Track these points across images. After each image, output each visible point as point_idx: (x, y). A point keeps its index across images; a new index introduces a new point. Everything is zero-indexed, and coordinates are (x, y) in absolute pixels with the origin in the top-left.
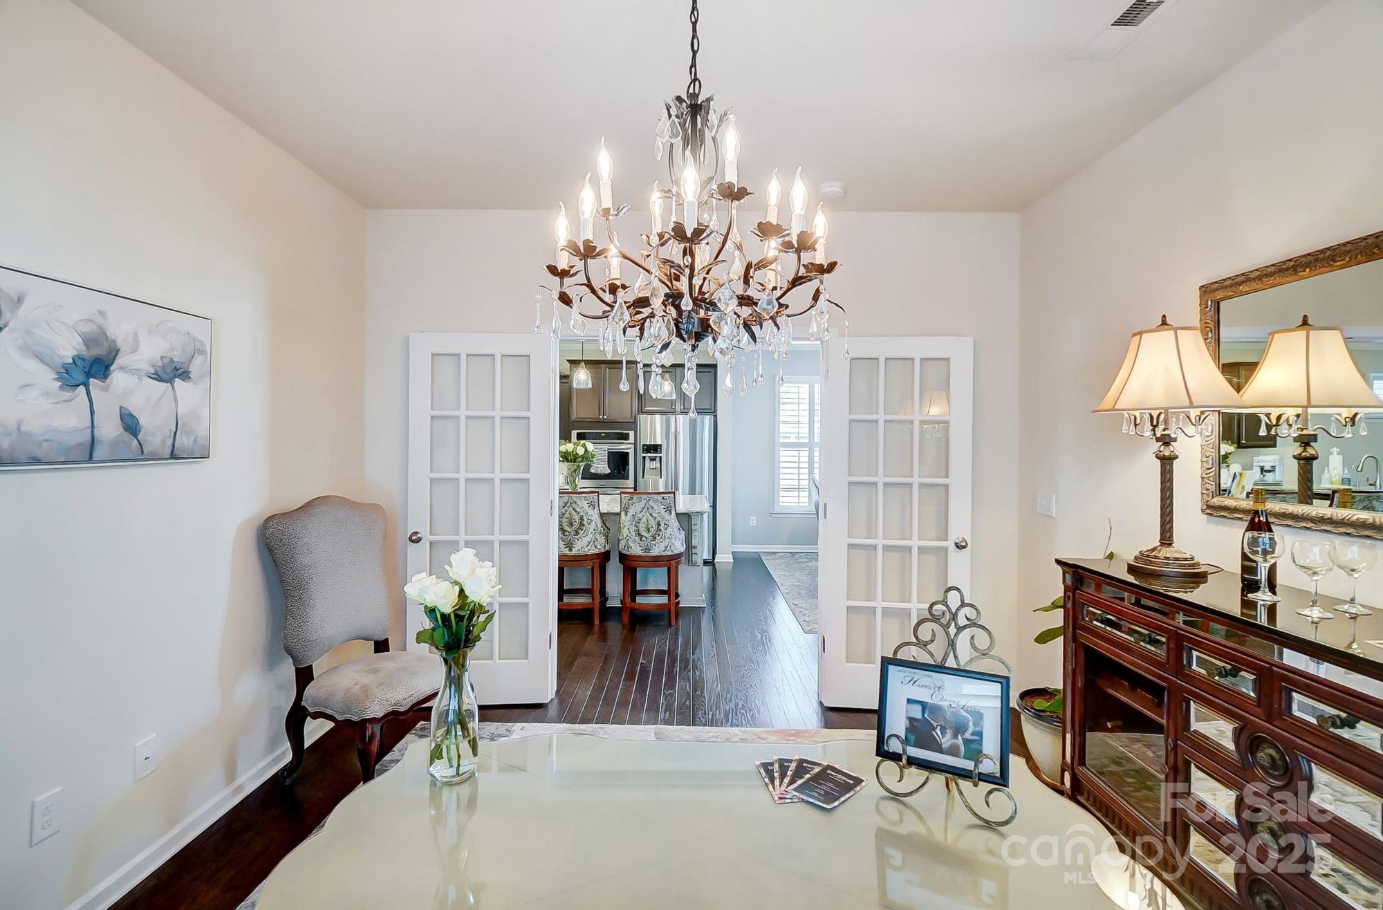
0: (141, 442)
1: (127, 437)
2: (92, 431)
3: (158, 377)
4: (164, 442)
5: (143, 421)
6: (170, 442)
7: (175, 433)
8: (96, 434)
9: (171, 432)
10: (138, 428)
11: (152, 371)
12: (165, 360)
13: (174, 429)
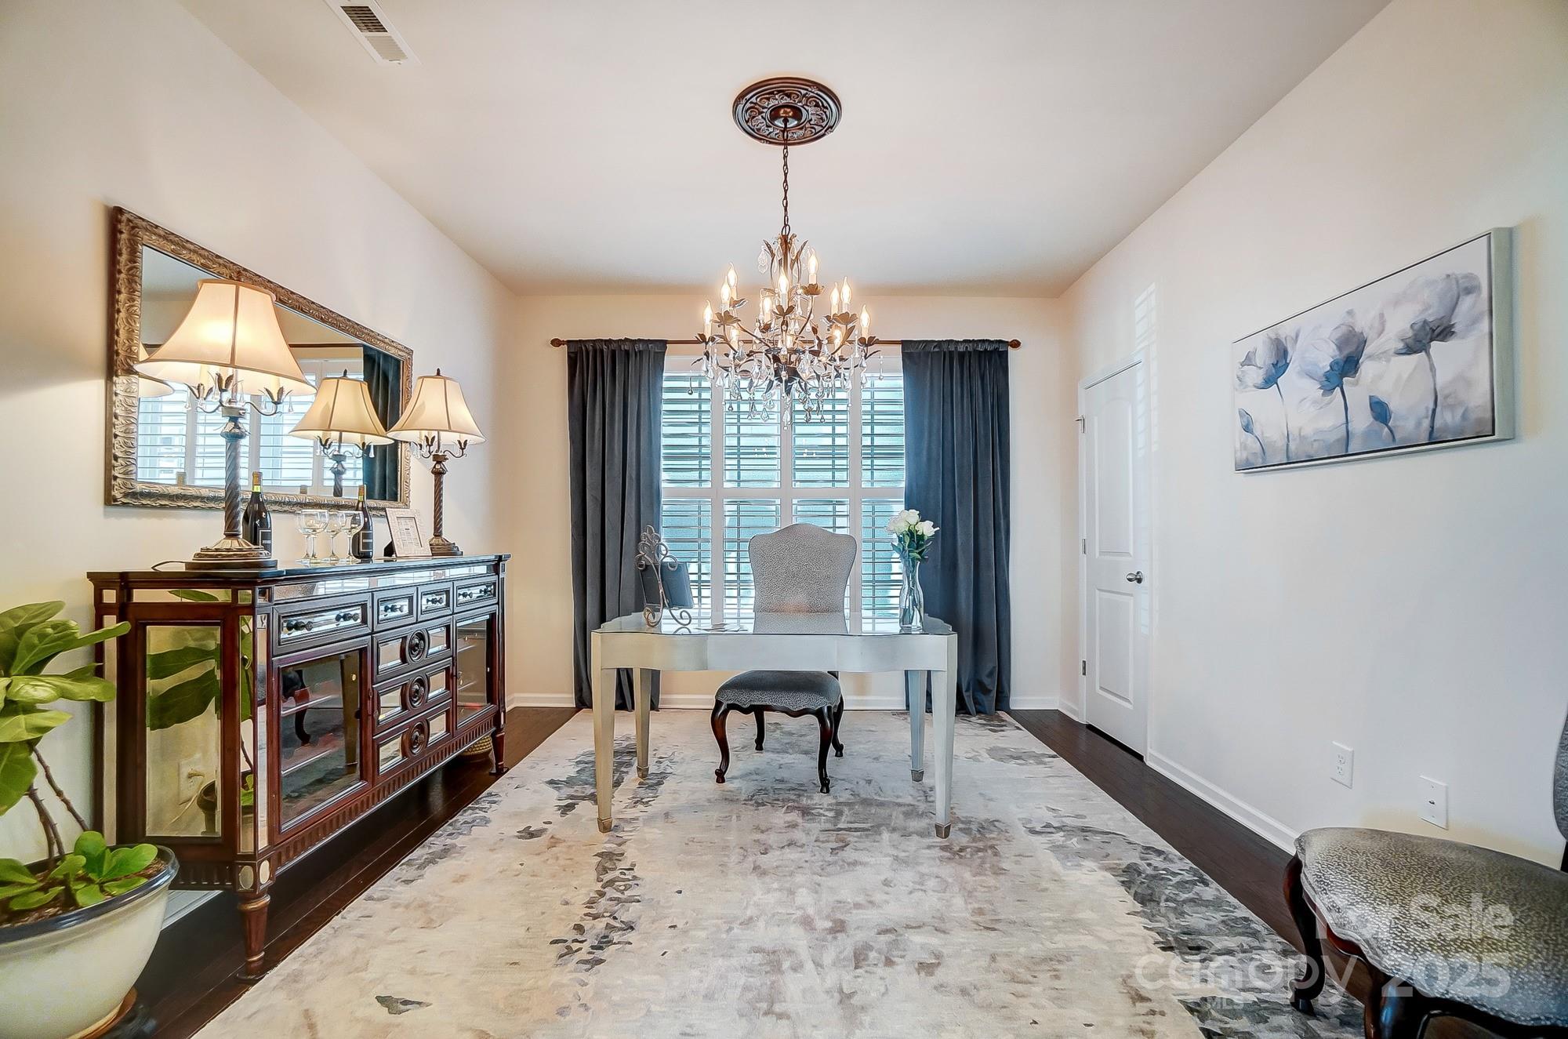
0: (1393, 429)
1: (1378, 425)
2: (1347, 427)
3: (1410, 350)
4: (1419, 424)
5: (1393, 406)
6: (1426, 423)
7: (1434, 411)
8: (1350, 429)
9: (1427, 411)
10: (1388, 414)
11: (1401, 345)
12: (1416, 327)
13: (1431, 406)
